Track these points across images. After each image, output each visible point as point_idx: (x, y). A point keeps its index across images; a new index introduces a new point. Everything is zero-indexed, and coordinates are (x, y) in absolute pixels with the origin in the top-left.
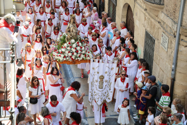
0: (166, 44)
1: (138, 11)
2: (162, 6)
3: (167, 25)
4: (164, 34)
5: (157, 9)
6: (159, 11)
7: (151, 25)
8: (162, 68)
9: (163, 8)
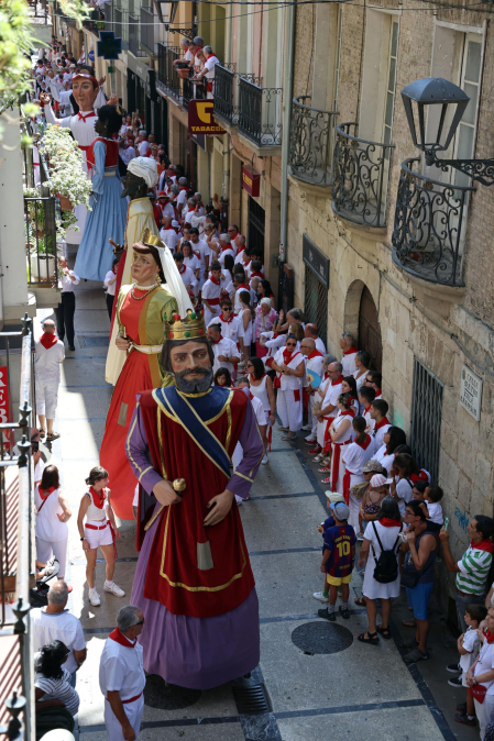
0: (476, 400)
1: (392, 302)
2: (461, 290)
3: (476, 344)
4: (468, 372)
5: (445, 298)
6: (451, 303)
7: (431, 343)
8: (467, 471)
9: (462, 296)
